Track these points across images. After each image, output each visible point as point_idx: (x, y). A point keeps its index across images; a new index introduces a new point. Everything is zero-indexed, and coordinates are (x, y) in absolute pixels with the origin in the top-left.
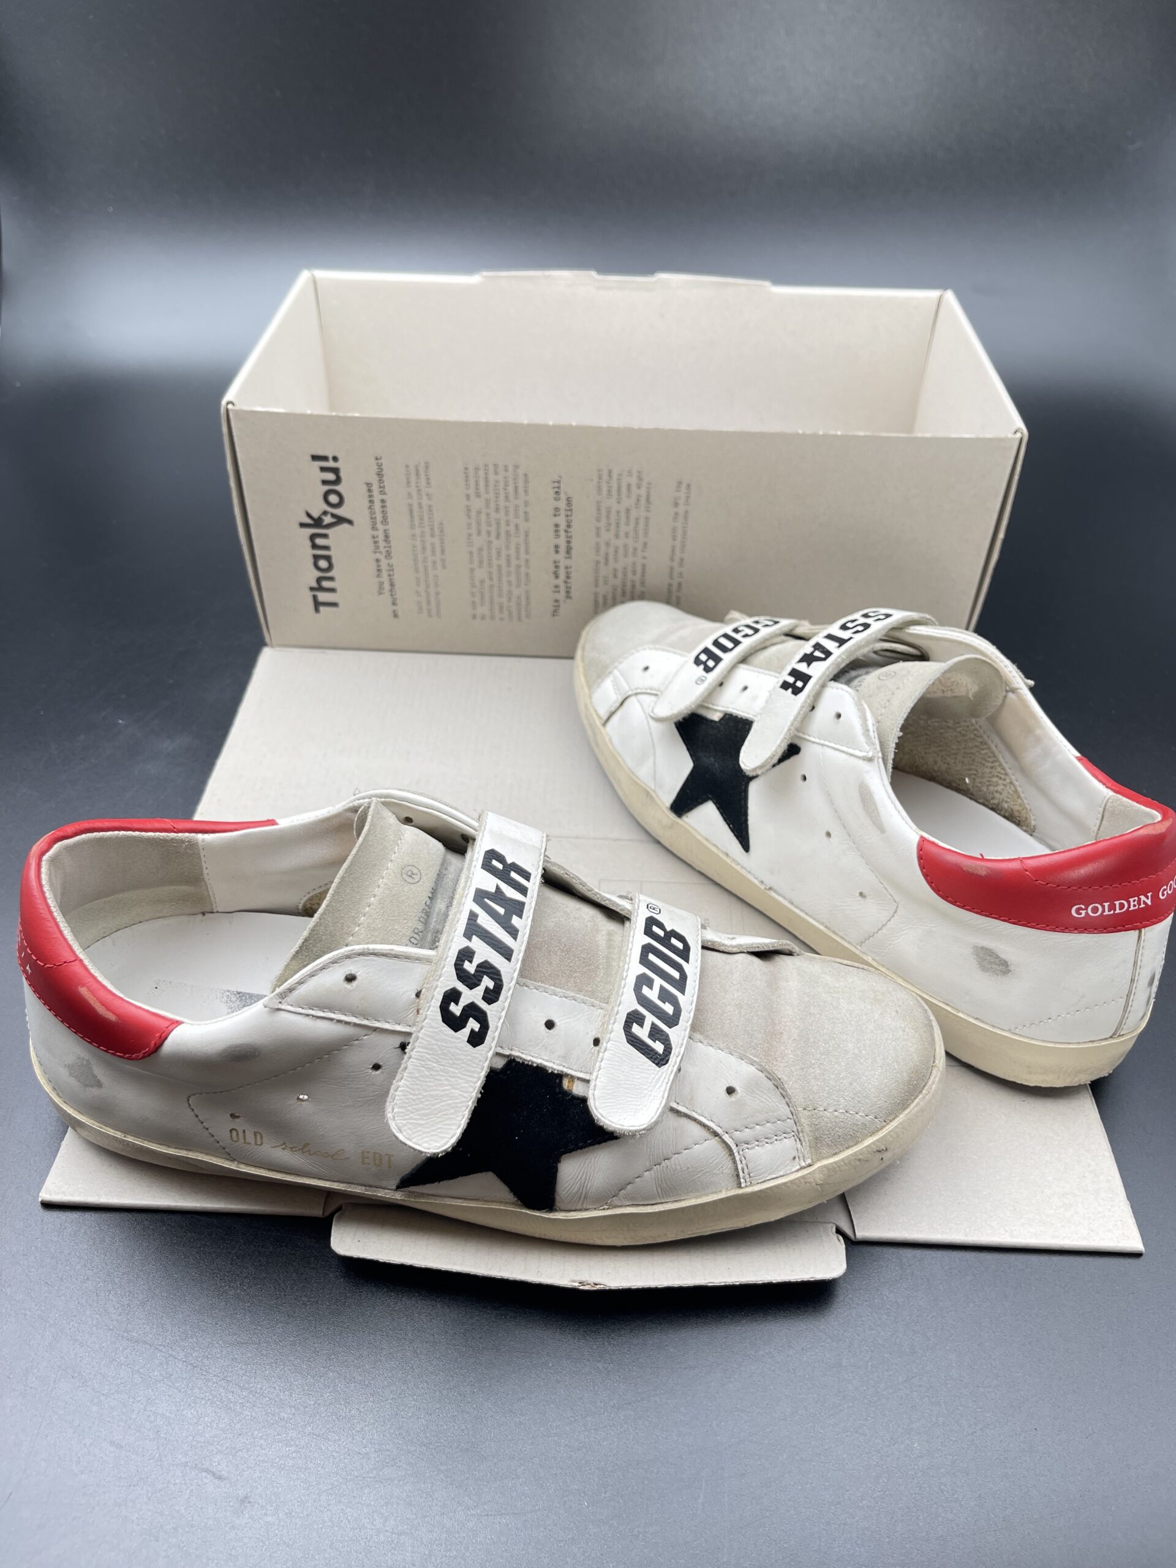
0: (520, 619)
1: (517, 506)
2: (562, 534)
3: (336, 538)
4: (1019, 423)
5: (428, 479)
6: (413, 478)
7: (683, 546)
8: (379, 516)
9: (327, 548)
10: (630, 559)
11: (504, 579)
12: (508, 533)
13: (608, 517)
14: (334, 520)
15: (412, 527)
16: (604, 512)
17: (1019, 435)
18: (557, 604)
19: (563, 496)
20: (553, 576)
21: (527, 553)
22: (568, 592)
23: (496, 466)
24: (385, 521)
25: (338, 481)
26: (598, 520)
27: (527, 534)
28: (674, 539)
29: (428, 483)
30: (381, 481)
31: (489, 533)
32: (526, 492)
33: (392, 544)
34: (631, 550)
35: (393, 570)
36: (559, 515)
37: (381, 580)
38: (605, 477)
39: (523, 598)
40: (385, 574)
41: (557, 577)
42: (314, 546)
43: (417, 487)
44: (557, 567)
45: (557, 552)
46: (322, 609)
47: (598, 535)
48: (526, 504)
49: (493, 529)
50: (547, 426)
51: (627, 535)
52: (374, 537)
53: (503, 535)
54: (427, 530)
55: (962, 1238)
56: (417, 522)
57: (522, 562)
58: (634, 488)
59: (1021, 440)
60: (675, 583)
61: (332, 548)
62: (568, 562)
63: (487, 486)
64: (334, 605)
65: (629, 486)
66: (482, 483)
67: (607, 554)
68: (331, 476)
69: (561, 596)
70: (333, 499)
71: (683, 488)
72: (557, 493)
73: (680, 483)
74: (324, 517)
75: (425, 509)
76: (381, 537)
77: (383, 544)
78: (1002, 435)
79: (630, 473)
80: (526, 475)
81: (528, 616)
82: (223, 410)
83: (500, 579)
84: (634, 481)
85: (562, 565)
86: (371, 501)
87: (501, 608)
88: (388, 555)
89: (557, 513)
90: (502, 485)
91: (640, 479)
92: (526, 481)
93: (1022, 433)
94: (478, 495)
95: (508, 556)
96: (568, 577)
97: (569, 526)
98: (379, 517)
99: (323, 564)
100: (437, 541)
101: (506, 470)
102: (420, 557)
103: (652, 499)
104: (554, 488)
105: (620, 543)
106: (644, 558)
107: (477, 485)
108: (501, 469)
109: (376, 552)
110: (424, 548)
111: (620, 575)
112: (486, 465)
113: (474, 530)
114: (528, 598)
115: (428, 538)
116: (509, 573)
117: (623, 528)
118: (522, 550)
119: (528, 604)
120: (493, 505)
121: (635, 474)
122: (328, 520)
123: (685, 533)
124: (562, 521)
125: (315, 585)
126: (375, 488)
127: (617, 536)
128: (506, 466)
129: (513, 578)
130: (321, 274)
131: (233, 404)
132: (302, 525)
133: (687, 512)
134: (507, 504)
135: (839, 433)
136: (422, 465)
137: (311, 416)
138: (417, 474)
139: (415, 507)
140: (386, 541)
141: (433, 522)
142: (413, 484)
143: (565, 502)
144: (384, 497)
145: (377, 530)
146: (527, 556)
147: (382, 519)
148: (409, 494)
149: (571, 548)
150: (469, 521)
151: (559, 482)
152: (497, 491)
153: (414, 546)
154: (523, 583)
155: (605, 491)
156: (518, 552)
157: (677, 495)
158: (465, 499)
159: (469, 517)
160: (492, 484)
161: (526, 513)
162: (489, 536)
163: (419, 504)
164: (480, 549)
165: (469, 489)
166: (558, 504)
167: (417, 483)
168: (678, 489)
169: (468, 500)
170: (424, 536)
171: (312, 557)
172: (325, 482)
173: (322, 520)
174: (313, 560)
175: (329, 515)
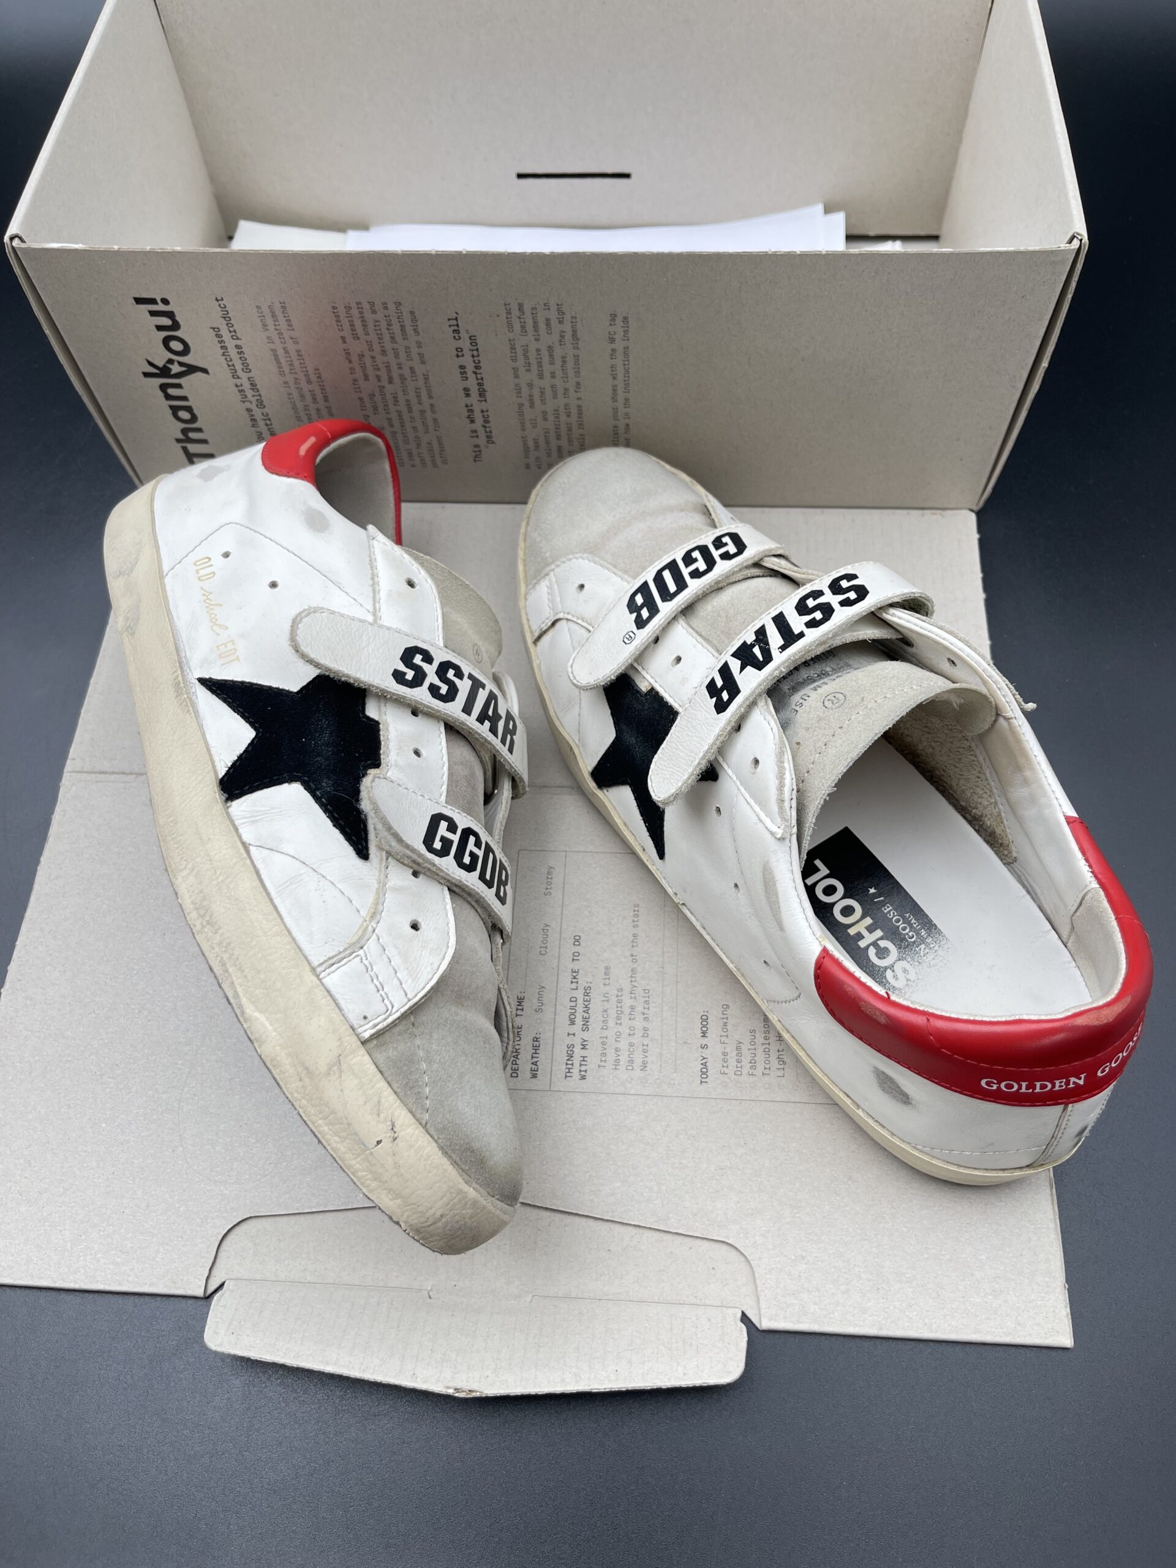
0: (435, 465)
1: (407, 348)
2: (470, 375)
3: (192, 387)
4: (1080, 226)
5: (289, 321)
6: (269, 321)
7: (627, 385)
8: (238, 362)
9: (185, 398)
10: (561, 401)
11: (408, 425)
12: (402, 378)
13: (526, 356)
14: (184, 369)
15: (282, 374)
16: (519, 351)
17: (1076, 244)
18: (477, 449)
19: (463, 334)
20: (468, 421)
21: (431, 397)
22: (489, 437)
23: (372, 304)
24: (247, 369)
25: (176, 326)
26: (514, 359)
27: (426, 378)
28: (614, 378)
29: (289, 325)
30: (229, 325)
31: (378, 378)
32: (416, 331)
33: (263, 392)
34: (560, 391)
35: (270, 418)
36: (463, 355)
37: (258, 429)
38: (516, 312)
39: (435, 443)
40: (261, 424)
41: (472, 421)
42: (168, 397)
44: (471, 411)
45: (468, 395)
46: (197, 457)
47: (517, 376)
48: (419, 345)
49: (383, 373)
50: (429, 254)
51: (553, 375)
52: (238, 386)
53: (397, 380)
54: (301, 375)
56: (286, 369)
57: (427, 408)
58: (554, 322)
59: (1079, 249)
60: (621, 423)
61: (190, 399)
62: (484, 406)
63: (365, 326)
64: (211, 456)
65: (548, 320)
66: (358, 324)
67: (530, 396)
68: (166, 321)
69: (482, 440)
70: (176, 346)
71: (619, 321)
72: (456, 331)
73: (613, 317)
74: (169, 365)
75: (293, 355)
76: (246, 386)
77: (251, 394)
78: (1052, 246)
79: (547, 306)
80: (412, 313)
81: (445, 462)
83: (402, 425)
84: (553, 314)
85: (477, 408)
86: (224, 348)
87: (410, 454)
88: (260, 404)
89: (460, 354)
90: (383, 325)
91: (561, 312)
92: (414, 320)
93: (1080, 241)
94: (356, 337)
95: (407, 401)
97: (477, 367)
98: (239, 366)
99: (184, 415)
100: (315, 387)
101: (386, 308)
102: (300, 406)
103: (579, 335)
104: (450, 326)
105: (546, 383)
106: (579, 399)
107: (352, 325)
108: (378, 306)
109: (244, 402)
111: (551, 418)
112: (358, 304)
113: (359, 374)
114: (440, 444)
115: (304, 385)
116: (412, 419)
117: (547, 368)
118: (424, 395)
119: (442, 450)
120: (376, 347)
121: (553, 308)
122: (176, 369)
123: (627, 371)
124: (468, 361)
125: (181, 436)
126: (225, 332)
127: (541, 376)
128: (384, 304)
129: (418, 423)
131: (21, 239)
132: (146, 375)
133: (626, 348)
134: (395, 346)
136: (278, 305)
138: (274, 315)
139: (281, 352)
140: (253, 389)
141: (306, 367)
142: (271, 327)
143: (469, 341)
144: (238, 342)
145: (238, 378)
146: (431, 401)
147: (242, 367)
148: (268, 338)
149: (484, 390)
150: (351, 365)
151: (456, 319)
152: (379, 332)
153: (289, 394)
154: (431, 429)
155: (517, 327)
156: (419, 396)
157: (611, 329)
158: (340, 341)
159: (350, 362)
160: (371, 325)
161: (421, 355)
162: (379, 380)
163: (284, 348)
164: (372, 396)
165: (343, 330)
166: (460, 344)
167: (275, 325)
168: (612, 323)
169: (345, 342)
170: (299, 384)
171: (168, 408)
172: (160, 328)
173: (170, 370)
174: (170, 412)
175: (176, 363)
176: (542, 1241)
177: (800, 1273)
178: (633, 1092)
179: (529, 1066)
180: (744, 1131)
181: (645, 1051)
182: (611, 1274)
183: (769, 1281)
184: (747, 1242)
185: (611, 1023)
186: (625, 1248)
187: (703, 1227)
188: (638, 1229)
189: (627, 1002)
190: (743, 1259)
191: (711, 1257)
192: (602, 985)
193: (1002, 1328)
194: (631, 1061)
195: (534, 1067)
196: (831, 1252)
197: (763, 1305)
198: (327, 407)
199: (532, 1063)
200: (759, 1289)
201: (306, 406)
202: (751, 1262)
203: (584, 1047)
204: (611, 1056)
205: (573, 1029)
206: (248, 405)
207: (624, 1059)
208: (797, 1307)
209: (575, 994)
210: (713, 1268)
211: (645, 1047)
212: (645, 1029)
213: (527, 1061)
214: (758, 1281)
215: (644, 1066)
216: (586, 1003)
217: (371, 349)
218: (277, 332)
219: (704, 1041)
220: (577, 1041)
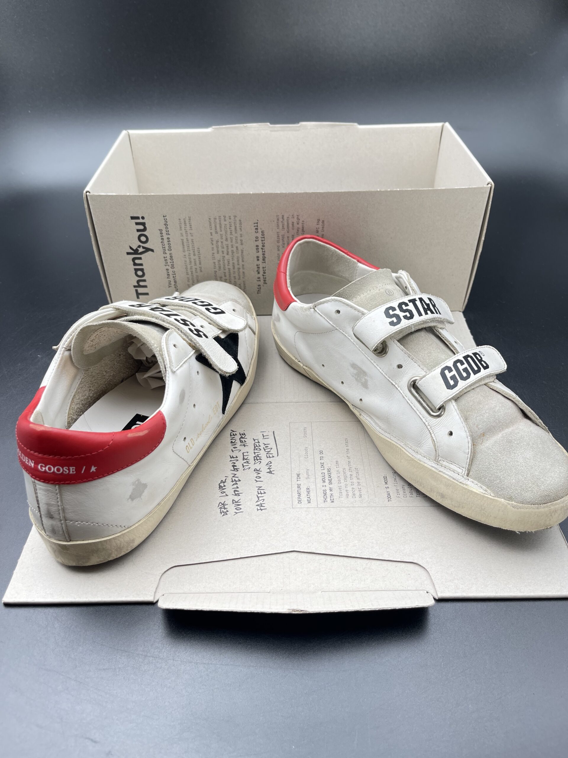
1: (236, 237)
2: (260, 250)
3: (146, 259)
4: (489, 180)
5: (191, 225)
6: (183, 226)
8: (167, 246)
9: (141, 265)
11: (232, 275)
12: (233, 252)
13: (283, 240)
14: (144, 250)
15: (184, 251)
16: (281, 237)
17: (490, 185)
18: (259, 287)
19: (259, 231)
20: (257, 273)
21: (243, 261)
22: (265, 281)
23: (225, 217)
24: (170, 249)
25: (145, 229)
26: (278, 242)
27: (242, 252)
29: (191, 228)
30: (167, 228)
31: (223, 252)
32: (241, 229)
33: (174, 261)
35: (175, 274)
36: (258, 240)
37: (169, 279)
38: (281, 220)
40: (171, 276)
41: (259, 273)
42: (135, 264)
43: (185, 230)
44: (259, 268)
45: (258, 260)
46: (140, 296)
47: (279, 250)
48: (241, 235)
49: (225, 250)
50: (250, 194)
52: (164, 258)
53: (230, 253)
54: (191, 252)
55: (495, 595)
56: (186, 249)
57: (241, 266)
58: (295, 224)
59: (491, 188)
61: (144, 264)
62: (264, 265)
63: (221, 227)
64: (147, 294)
65: (293, 223)
66: (218, 226)
68: (141, 227)
69: (261, 283)
70: (143, 239)
71: (320, 223)
72: (256, 229)
73: (319, 220)
74: (138, 249)
75: (190, 241)
76: (168, 257)
77: (169, 261)
78: (481, 186)
79: (293, 217)
80: (240, 220)
82: (84, 196)
83: (230, 276)
84: (295, 221)
85: (261, 267)
86: (162, 239)
88: (173, 267)
89: (257, 240)
90: (228, 226)
91: (298, 219)
92: (241, 224)
93: (491, 184)
94: (217, 233)
95: (233, 263)
96: (264, 273)
97: (263, 246)
98: (167, 248)
99: (140, 273)
100: (196, 257)
101: (230, 219)
102: (189, 267)
103: (305, 229)
104: (254, 226)
107: (216, 227)
108: (227, 218)
109: (166, 265)
110: (190, 262)
112: (220, 217)
113: (215, 251)
114: (244, 285)
115: (192, 255)
116: (234, 272)
118: (240, 260)
120: (224, 237)
121: (296, 217)
122: (141, 250)
124: (260, 243)
125: (136, 284)
126: (164, 232)
128: (230, 217)
129: (236, 275)
130: (131, 132)
131: (89, 192)
132: (128, 253)
134: (232, 236)
135: (398, 189)
136: (187, 218)
137: (129, 195)
138: (185, 223)
139: (185, 240)
140: (171, 259)
141: (194, 248)
142: (183, 228)
143: (261, 233)
144: (169, 236)
145: (166, 254)
146: (243, 263)
147: (168, 248)
148: (181, 234)
149: (265, 258)
150: (213, 246)
151: (257, 223)
152: (226, 230)
153: (185, 261)
154: (241, 277)
155: (281, 227)
156: (238, 261)
157: (317, 226)
158: (210, 234)
159: (213, 244)
160: (223, 226)
161: (241, 240)
162: (223, 253)
163: (187, 239)
164: (219, 261)
165: (212, 229)
166: (257, 235)
167: (185, 228)
168: (318, 223)
169: (212, 235)
170: (190, 256)
171: (134, 270)
172: (138, 230)
173: (138, 250)
174: (134, 272)
175: (141, 247)
176: (323, 568)
177: (452, 572)
178: (357, 506)
179: (306, 499)
180: (412, 518)
181: (359, 491)
182: (359, 579)
183: (437, 576)
184: (423, 561)
185: (342, 481)
186: (364, 569)
187: (401, 556)
188: (369, 560)
189: (348, 473)
190: (423, 569)
191: (407, 570)
192: (335, 468)
193: (555, 589)
194: (354, 495)
195: (308, 499)
196: (465, 563)
197: (437, 586)
198: (200, 267)
199: (308, 498)
200: (433, 580)
201: (191, 267)
202: (427, 569)
203: (331, 490)
204: (344, 493)
205: (325, 484)
206: (167, 267)
207: (350, 494)
208: (453, 586)
209: (323, 471)
210: (409, 574)
211: (360, 489)
212: (358, 483)
213: (305, 497)
214: (432, 577)
215: (360, 496)
216: (329, 474)
217: (222, 238)
218: (185, 231)
219: (387, 486)
220: (327, 488)
